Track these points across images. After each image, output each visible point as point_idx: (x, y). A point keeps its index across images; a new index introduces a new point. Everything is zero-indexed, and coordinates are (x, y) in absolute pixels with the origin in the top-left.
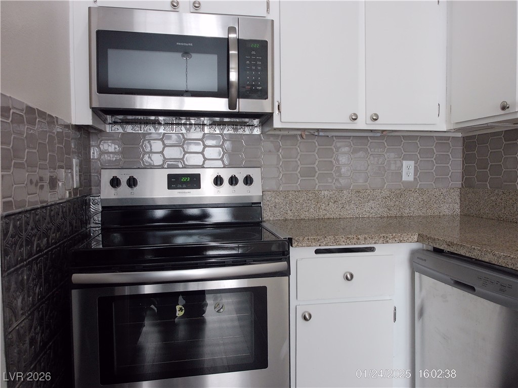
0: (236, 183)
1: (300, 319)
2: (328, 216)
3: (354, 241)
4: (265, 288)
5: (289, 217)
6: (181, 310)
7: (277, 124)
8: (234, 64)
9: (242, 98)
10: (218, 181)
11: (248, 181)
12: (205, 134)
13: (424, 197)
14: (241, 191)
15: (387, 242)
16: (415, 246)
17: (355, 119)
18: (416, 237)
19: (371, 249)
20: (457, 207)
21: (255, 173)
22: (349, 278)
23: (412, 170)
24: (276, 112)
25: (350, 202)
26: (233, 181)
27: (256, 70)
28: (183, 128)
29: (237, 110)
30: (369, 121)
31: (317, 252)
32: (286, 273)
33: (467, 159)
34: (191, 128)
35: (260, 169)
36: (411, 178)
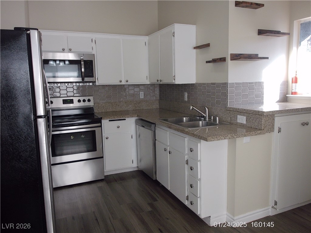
0: (85, 101)
1: (105, 139)
2: (116, 110)
3: (119, 117)
4: (95, 131)
5: (103, 111)
6: (72, 137)
7: (97, 84)
8: (83, 66)
9: (86, 77)
10: (79, 101)
11: (89, 100)
12: (73, 86)
13: (147, 103)
14: (87, 104)
15: (128, 117)
16: (137, 118)
17: (121, 82)
18: (136, 116)
19: (125, 119)
20: (158, 106)
21: (91, 98)
22: (118, 127)
23: (143, 95)
24: (97, 80)
25: (123, 106)
26: (84, 101)
27: (90, 69)
28: (66, 84)
29: (84, 81)
30: (126, 82)
31: (109, 121)
32: (101, 126)
33: (160, 91)
34: (69, 84)
35: (92, 97)
36: (143, 97)
